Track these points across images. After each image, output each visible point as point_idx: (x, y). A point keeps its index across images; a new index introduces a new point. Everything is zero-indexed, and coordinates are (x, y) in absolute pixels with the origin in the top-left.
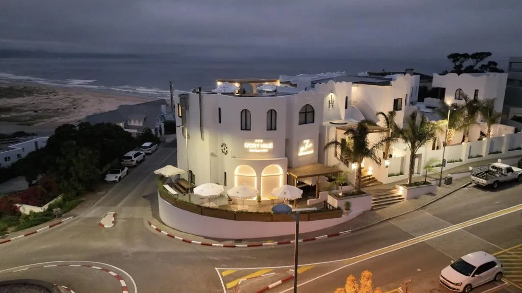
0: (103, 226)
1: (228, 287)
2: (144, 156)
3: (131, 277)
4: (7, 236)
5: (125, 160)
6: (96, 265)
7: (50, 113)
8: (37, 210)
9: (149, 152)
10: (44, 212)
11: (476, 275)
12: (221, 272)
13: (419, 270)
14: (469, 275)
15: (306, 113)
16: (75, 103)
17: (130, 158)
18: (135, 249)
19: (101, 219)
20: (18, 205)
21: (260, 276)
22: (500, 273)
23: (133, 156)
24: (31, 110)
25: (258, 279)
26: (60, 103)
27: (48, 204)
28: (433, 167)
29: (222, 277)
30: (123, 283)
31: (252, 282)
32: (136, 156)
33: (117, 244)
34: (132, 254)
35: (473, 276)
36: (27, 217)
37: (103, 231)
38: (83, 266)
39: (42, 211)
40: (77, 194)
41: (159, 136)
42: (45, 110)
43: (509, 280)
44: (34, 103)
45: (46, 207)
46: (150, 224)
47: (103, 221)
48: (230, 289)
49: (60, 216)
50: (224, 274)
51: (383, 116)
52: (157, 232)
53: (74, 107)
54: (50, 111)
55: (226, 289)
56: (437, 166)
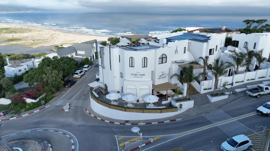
0: (64, 110)
1: (120, 146)
2: (84, 72)
3: (76, 138)
4: (21, 114)
5: (75, 75)
6: (61, 131)
7: (41, 41)
8: (34, 101)
9: (87, 70)
10: (37, 102)
11: (238, 147)
12: (117, 138)
13: (212, 141)
14: (235, 147)
15: (162, 58)
16: (53, 36)
17: (77, 74)
18: (79, 124)
19: (63, 106)
20: (25, 98)
21: (135, 141)
22: (251, 146)
23: (79, 73)
24: (31, 40)
25: (134, 143)
26: (45, 36)
27: (39, 98)
28: (227, 85)
29: (118, 140)
30: (72, 141)
31: (132, 144)
32: (80, 73)
33: (70, 120)
34: (77, 125)
35: (237, 147)
36: (29, 104)
37: (64, 113)
38: (55, 131)
39: (36, 102)
40: (53, 93)
41: (92, 60)
42: (38, 40)
43: (255, 149)
44: (32, 36)
45: (38, 100)
46: (86, 110)
47: (64, 108)
48: (121, 147)
49: (44, 104)
50: (119, 139)
51: (202, 59)
52: (89, 115)
53: (52, 38)
54: (41, 40)
55: (119, 147)
56: (229, 85)
